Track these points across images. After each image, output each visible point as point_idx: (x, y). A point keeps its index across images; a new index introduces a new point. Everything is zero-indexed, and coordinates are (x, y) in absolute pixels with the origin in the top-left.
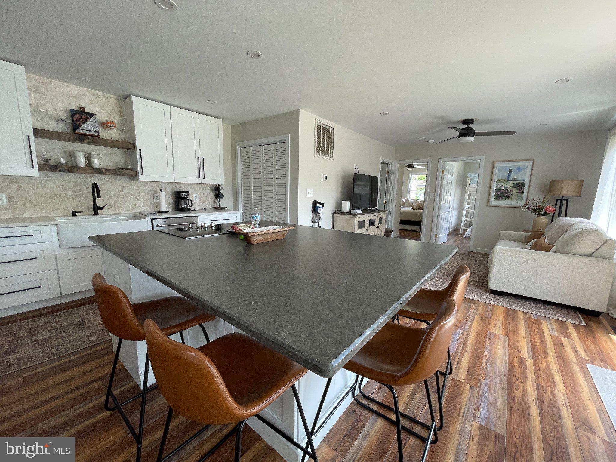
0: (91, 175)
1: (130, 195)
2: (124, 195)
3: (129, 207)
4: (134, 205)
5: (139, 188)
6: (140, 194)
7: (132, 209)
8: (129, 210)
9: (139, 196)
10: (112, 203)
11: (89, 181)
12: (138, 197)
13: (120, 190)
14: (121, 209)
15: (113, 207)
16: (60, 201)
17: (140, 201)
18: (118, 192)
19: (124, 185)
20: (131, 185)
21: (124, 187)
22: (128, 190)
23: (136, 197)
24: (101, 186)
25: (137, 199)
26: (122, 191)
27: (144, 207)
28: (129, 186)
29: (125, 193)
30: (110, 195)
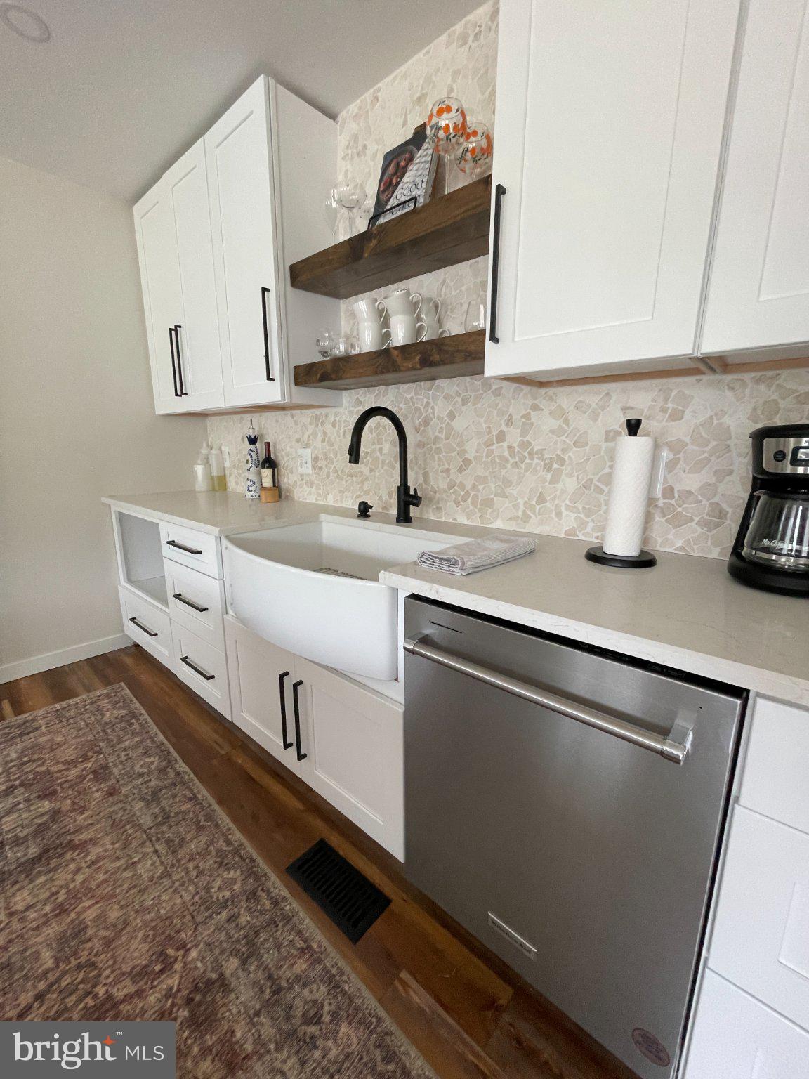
0: (428, 383)
1: (526, 454)
2: (506, 453)
3: (516, 506)
4: (534, 502)
5: (566, 422)
6: (564, 450)
7: (526, 518)
8: (515, 518)
9: (561, 461)
10: (468, 487)
11: (422, 407)
12: (555, 466)
13: (495, 433)
14: (490, 510)
15: (469, 500)
16: (371, 470)
17: (559, 486)
18: (488, 444)
19: (511, 410)
20: (535, 408)
21: (509, 422)
22: (523, 433)
23: (548, 467)
24: (447, 420)
25: (549, 476)
26: (501, 437)
27: (573, 515)
28: (527, 416)
29: (509, 447)
30: (467, 456)
